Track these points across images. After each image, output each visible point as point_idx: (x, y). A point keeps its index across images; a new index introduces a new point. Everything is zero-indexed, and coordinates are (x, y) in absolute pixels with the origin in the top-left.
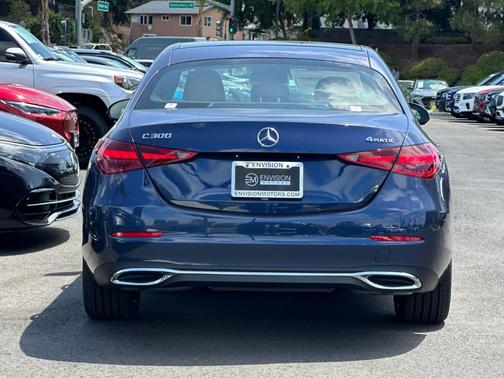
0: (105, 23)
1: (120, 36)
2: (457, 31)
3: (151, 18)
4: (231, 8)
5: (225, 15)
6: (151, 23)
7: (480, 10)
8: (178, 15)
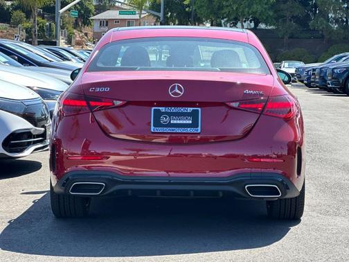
0: (76, 25)
1: (86, 34)
2: (314, 30)
3: (107, 22)
4: (161, 15)
5: (157, 19)
6: (107, 25)
7: (330, 15)
8: (126, 19)
